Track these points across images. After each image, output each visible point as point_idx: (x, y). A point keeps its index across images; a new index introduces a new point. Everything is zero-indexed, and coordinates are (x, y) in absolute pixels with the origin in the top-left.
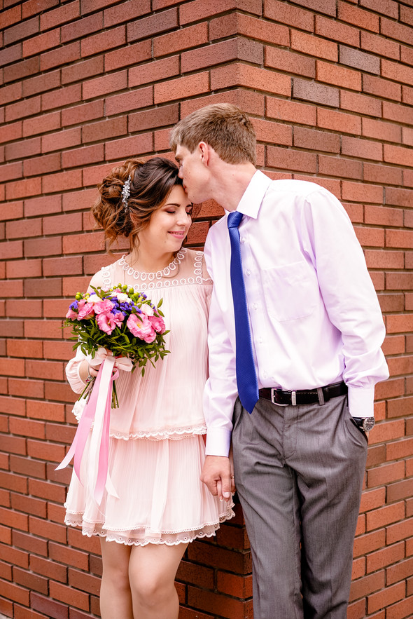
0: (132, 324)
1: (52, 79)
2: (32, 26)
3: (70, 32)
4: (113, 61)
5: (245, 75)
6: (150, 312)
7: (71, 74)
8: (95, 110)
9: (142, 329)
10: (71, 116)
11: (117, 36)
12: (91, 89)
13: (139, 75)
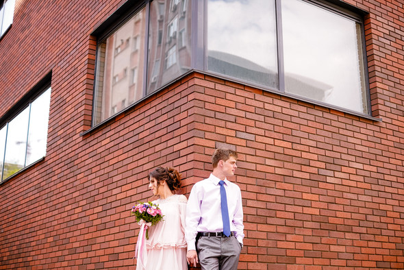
0: (148, 210)
1: (147, 146)
2: (141, 129)
3: (153, 130)
4: (164, 139)
5: (196, 141)
6: (155, 208)
7: (152, 144)
8: (158, 155)
9: (151, 212)
10: (152, 158)
11: (164, 131)
12: (158, 148)
13: (170, 143)
